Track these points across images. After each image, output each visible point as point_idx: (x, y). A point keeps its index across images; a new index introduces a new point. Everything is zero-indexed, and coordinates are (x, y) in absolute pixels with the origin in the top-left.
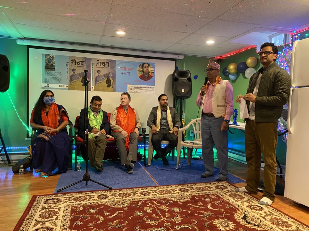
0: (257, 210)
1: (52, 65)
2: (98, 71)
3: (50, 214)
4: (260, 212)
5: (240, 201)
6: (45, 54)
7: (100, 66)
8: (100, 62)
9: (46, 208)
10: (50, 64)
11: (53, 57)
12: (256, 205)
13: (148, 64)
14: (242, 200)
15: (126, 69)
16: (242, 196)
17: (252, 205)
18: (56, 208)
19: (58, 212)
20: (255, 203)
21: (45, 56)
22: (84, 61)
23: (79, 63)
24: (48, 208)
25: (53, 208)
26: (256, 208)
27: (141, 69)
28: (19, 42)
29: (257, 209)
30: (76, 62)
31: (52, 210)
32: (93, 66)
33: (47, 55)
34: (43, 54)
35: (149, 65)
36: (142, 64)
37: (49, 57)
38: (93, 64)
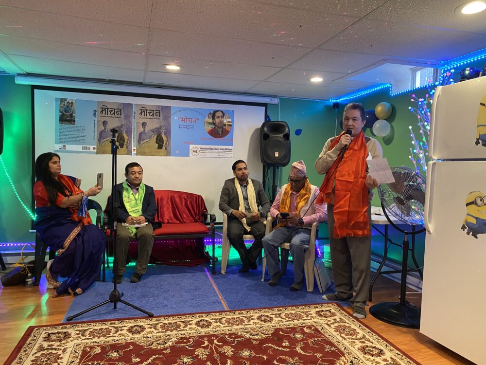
0: (372, 355)
1: (71, 115)
2: (144, 124)
3: (49, 359)
4: (378, 359)
5: (350, 339)
6: (60, 99)
7: (145, 117)
8: (147, 110)
9: (45, 349)
10: (69, 114)
11: (72, 103)
12: (374, 345)
13: (222, 112)
14: (352, 337)
15: (188, 121)
16: (355, 330)
17: (367, 346)
18: (60, 349)
19: (61, 356)
20: (373, 343)
21: (60, 101)
22: (121, 108)
23: (112, 112)
24: (47, 349)
25: (55, 349)
26: (372, 351)
27: (211, 120)
28: (20, 81)
29: (374, 353)
30: (109, 110)
31: (54, 352)
32: (134, 116)
33: (62, 100)
34: (56, 99)
35: (224, 114)
36: (212, 112)
37: (66, 103)
38: (134, 113)
